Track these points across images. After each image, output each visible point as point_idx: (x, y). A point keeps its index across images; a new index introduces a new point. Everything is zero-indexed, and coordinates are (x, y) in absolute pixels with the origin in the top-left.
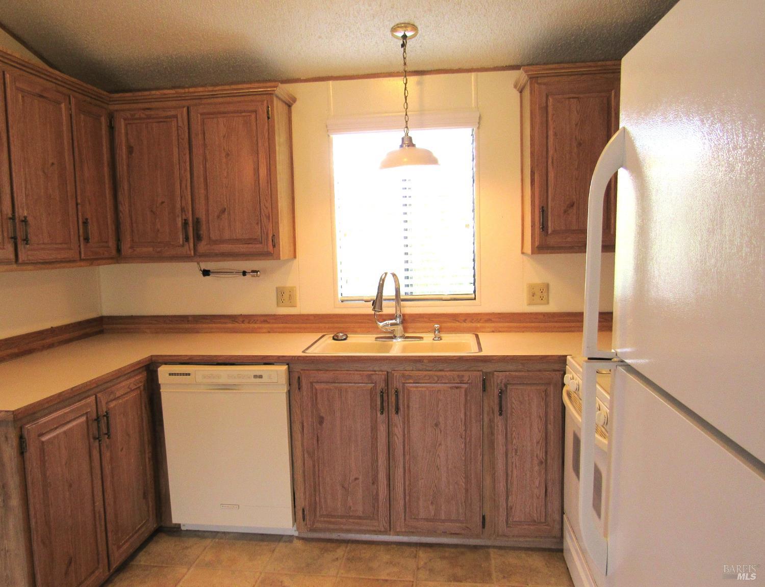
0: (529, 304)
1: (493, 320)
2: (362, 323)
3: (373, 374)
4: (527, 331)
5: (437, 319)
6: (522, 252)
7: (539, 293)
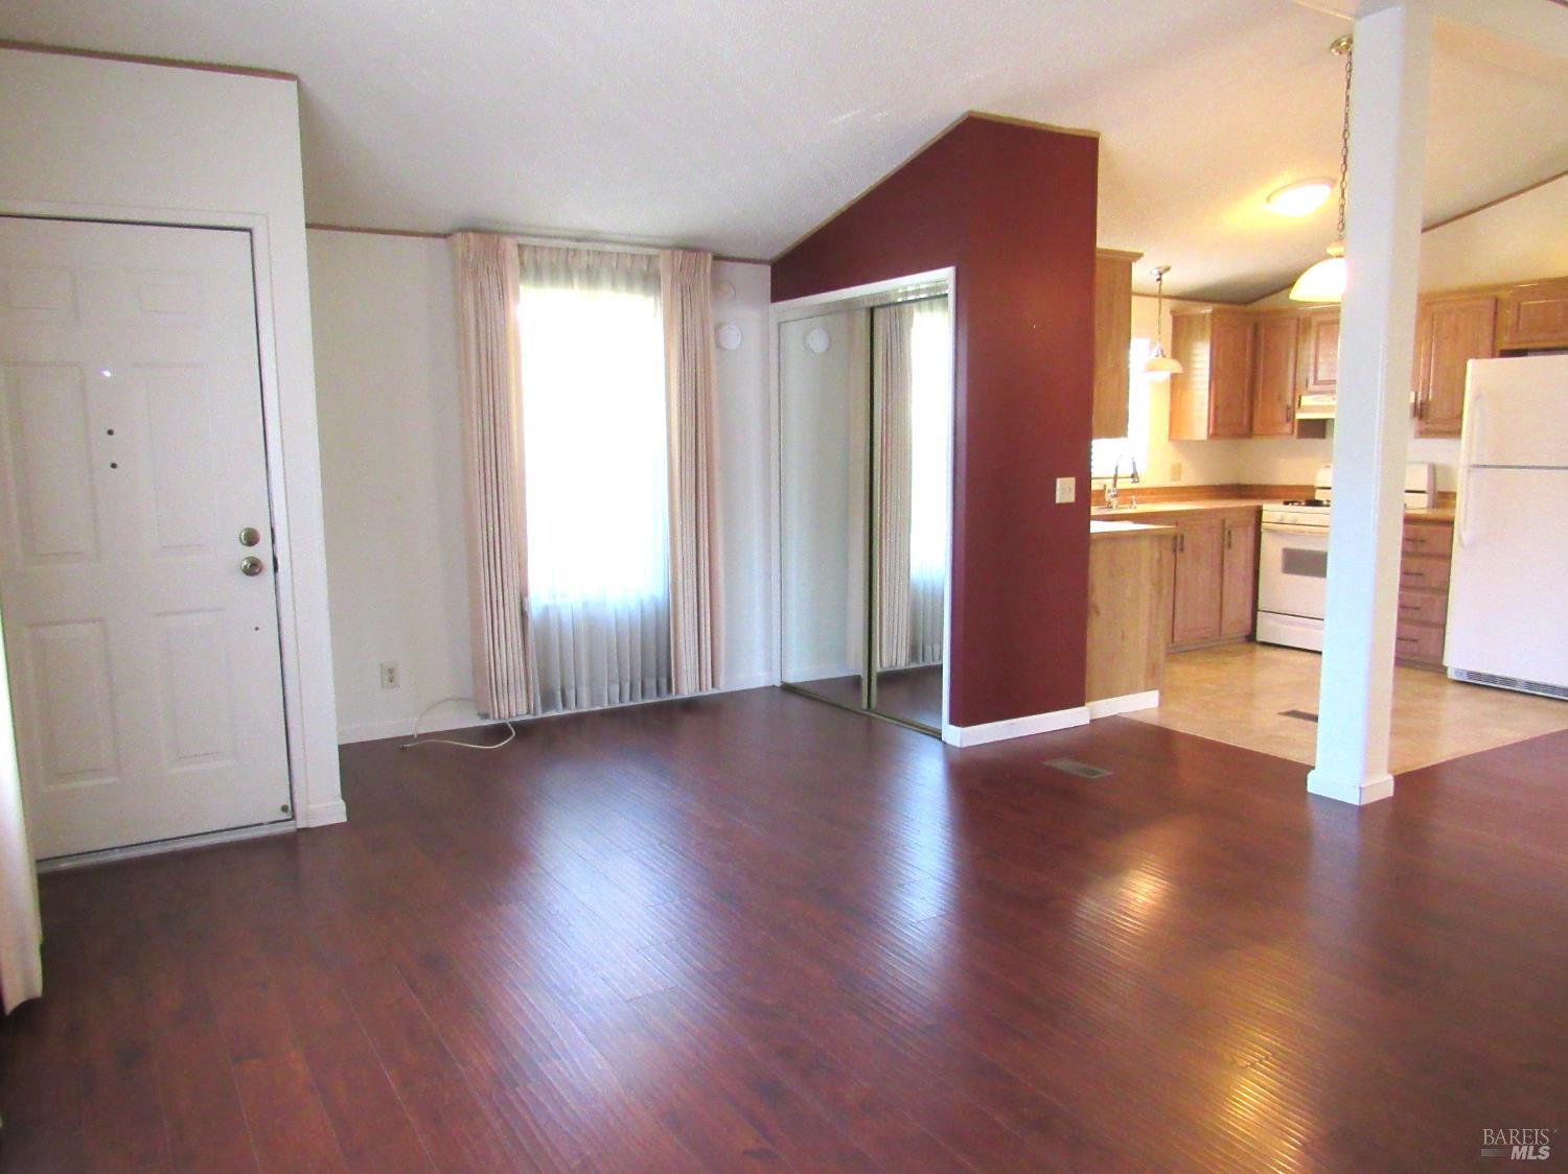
0: (1172, 480)
1: (1154, 492)
6: (1170, 439)
7: (1177, 471)
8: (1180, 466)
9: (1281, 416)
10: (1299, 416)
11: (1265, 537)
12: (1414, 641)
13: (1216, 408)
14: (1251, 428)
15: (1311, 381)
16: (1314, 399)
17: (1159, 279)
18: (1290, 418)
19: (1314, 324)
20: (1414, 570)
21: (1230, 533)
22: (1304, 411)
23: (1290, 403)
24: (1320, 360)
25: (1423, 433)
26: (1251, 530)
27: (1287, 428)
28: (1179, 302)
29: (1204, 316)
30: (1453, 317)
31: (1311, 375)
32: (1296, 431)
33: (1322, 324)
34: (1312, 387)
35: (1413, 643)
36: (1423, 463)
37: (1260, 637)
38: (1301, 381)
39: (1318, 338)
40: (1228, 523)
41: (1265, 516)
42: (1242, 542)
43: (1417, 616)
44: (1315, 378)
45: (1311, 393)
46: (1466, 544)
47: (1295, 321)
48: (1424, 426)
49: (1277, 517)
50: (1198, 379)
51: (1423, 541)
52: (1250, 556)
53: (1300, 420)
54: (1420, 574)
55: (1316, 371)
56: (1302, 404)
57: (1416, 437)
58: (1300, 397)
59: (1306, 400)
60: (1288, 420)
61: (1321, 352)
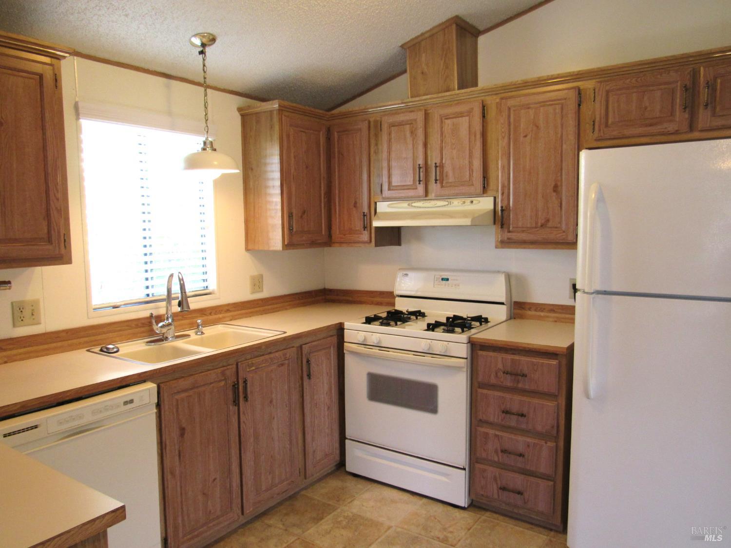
0: (253, 293)
1: (230, 310)
2: (120, 330)
3: (226, 370)
4: (253, 316)
5: (189, 316)
6: (247, 249)
7: (257, 283)
8: (261, 276)
9: (358, 224)
10: (376, 223)
11: (349, 360)
12: (520, 493)
13: (290, 216)
14: (330, 236)
15: (385, 187)
16: (388, 206)
17: (201, 53)
18: (367, 226)
19: (385, 127)
20: (515, 408)
21: (308, 361)
22: (379, 219)
23: (366, 210)
24: (394, 164)
25: (505, 243)
26: (333, 352)
27: (365, 236)
28: (244, 99)
29: (271, 112)
30: (531, 112)
31: (385, 179)
32: (373, 240)
33: (392, 125)
34: (386, 193)
35: (518, 496)
36: (499, 272)
37: (350, 467)
38: (375, 188)
39: (390, 140)
40: (306, 348)
41: (348, 335)
42: (323, 367)
43: (519, 463)
44: (390, 183)
45: (386, 199)
46: (592, 393)
47: (366, 124)
48: (507, 235)
49: (360, 337)
50: (271, 183)
51: (524, 375)
52: (334, 380)
53: (377, 228)
54: (523, 415)
55: (389, 177)
56: (378, 211)
57: (496, 247)
58: (376, 203)
59: (383, 207)
60: (365, 228)
61: (393, 155)
